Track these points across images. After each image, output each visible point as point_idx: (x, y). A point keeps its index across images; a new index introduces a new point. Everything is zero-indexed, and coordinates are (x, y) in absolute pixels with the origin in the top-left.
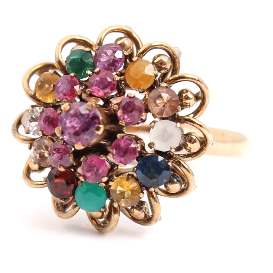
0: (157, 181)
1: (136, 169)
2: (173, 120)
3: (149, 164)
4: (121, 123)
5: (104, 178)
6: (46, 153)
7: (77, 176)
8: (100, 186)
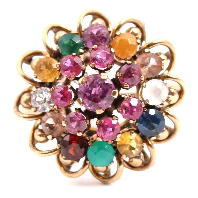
0: (156, 130)
1: (138, 124)
2: (158, 78)
3: (149, 118)
4: (125, 86)
5: (118, 135)
6: (64, 123)
7: (87, 139)
8: (109, 143)
